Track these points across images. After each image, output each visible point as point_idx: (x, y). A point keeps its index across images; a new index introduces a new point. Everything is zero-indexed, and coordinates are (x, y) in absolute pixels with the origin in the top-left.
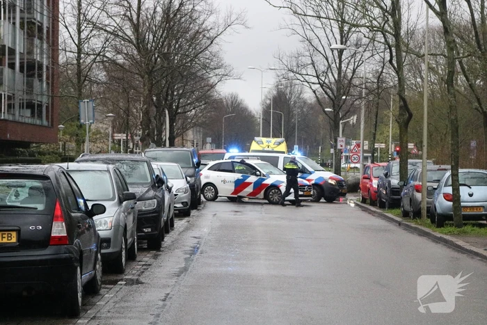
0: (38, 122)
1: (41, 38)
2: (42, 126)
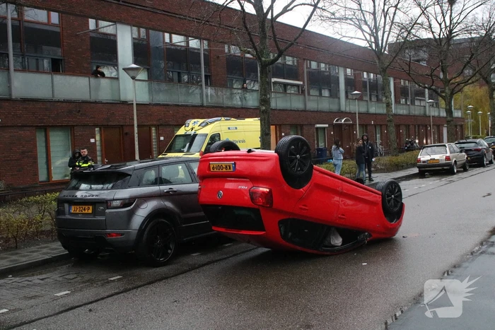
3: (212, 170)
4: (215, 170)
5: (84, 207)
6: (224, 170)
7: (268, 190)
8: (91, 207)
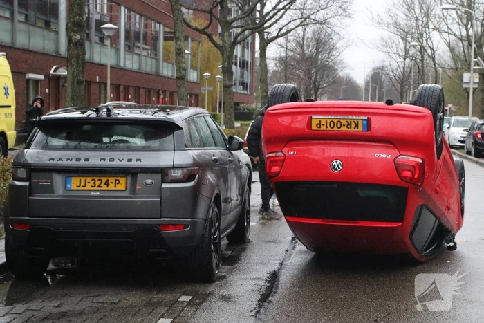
0: (246, 92)
1: (248, 49)
2: (248, 94)
3: (314, 127)
4: (323, 128)
5: (104, 180)
6: (344, 128)
7: (420, 161)
8: (123, 180)
